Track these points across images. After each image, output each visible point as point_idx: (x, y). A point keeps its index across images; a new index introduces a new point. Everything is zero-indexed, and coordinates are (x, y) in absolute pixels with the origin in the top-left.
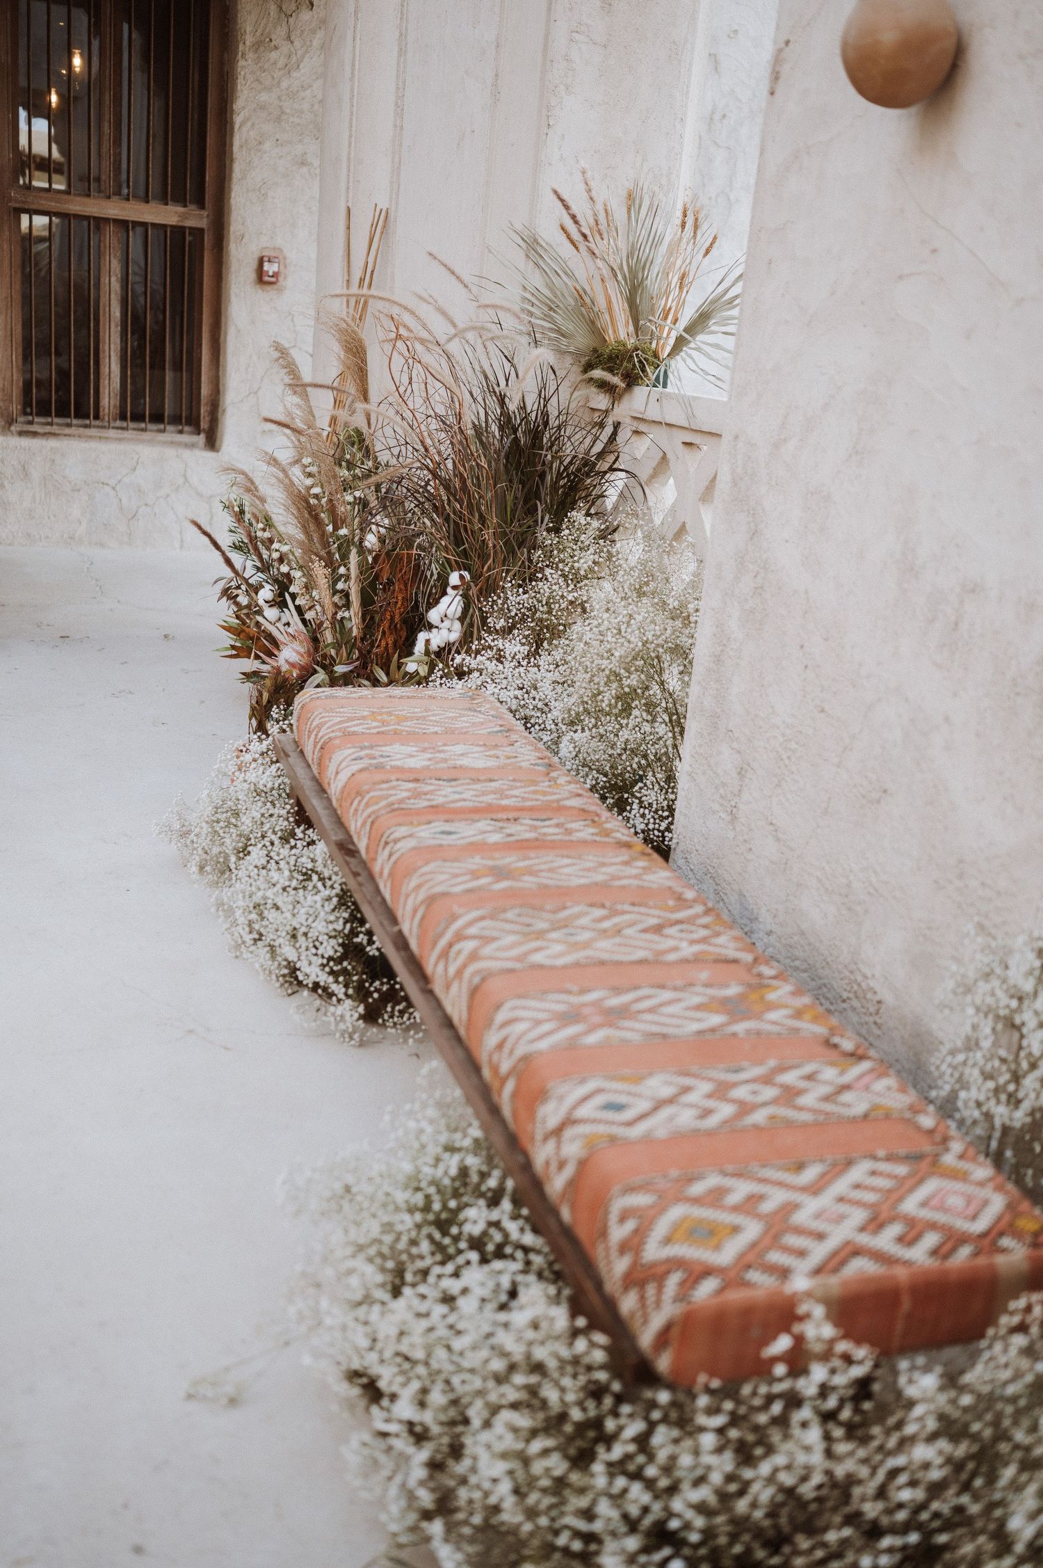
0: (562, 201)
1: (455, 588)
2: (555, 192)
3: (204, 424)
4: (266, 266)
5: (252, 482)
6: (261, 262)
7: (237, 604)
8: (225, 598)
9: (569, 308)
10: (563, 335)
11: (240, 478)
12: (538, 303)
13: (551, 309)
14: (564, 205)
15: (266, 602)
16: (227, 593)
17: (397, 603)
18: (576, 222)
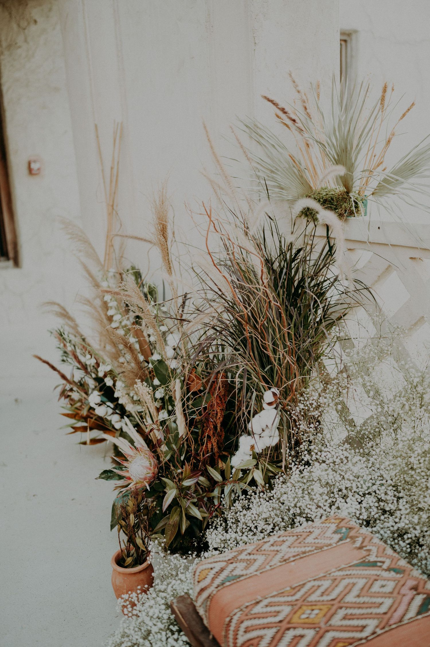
0: (271, 101)
1: (270, 404)
2: (265, 98)
3: (11, 254)
4: (33, 166)
5: (65, 310)
6: (29, 164)
7: (72, 400)
8: (63, 398)
9: (285, 169)
10: (282, 189)
11: (56, 308)
12: (263, 169)
13: (272, 172)
14: (274, 104)
15: (96, 404)
16: (64, 394)
17: (217, 414)
18: (285, 113)
